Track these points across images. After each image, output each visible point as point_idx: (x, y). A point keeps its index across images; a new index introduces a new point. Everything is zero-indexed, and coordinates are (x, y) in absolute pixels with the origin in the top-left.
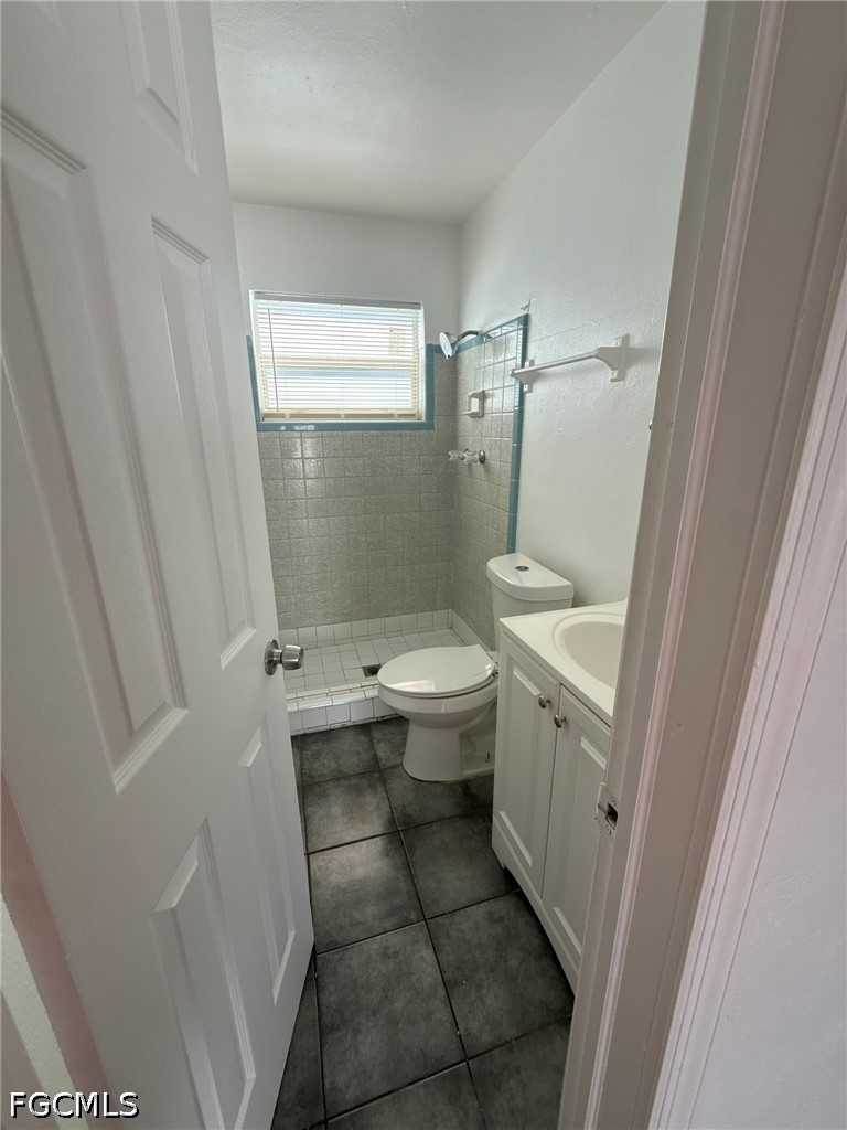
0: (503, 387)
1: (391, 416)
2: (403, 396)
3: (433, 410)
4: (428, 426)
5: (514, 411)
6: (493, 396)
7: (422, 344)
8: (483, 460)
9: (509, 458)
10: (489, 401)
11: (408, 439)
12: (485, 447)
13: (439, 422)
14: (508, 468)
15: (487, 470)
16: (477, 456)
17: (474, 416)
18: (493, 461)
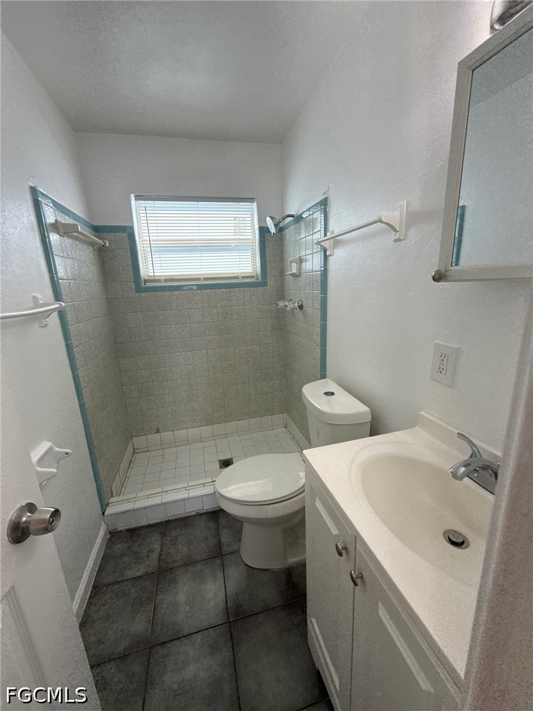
0: (313, 253)
1: (237, 278)
2: (245, 263)
3: (266, 273)
4: (264, 283)
5: (321, 271)
6: (306, 260)
7: (257, 227)
8: (301, 307)
9: (318, 306)
10: (304, 264)
11: (249, 293)
12: (303, 298)
13: (271, 282)
14: (318, 313)
15: (304, 315)
16: (296, 304)
17: (294, 275)
18: (307, 308)
